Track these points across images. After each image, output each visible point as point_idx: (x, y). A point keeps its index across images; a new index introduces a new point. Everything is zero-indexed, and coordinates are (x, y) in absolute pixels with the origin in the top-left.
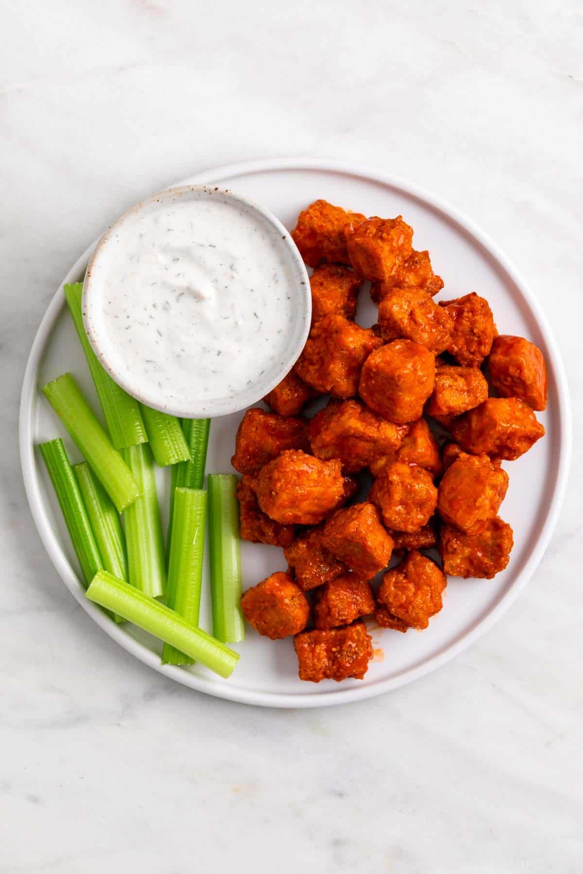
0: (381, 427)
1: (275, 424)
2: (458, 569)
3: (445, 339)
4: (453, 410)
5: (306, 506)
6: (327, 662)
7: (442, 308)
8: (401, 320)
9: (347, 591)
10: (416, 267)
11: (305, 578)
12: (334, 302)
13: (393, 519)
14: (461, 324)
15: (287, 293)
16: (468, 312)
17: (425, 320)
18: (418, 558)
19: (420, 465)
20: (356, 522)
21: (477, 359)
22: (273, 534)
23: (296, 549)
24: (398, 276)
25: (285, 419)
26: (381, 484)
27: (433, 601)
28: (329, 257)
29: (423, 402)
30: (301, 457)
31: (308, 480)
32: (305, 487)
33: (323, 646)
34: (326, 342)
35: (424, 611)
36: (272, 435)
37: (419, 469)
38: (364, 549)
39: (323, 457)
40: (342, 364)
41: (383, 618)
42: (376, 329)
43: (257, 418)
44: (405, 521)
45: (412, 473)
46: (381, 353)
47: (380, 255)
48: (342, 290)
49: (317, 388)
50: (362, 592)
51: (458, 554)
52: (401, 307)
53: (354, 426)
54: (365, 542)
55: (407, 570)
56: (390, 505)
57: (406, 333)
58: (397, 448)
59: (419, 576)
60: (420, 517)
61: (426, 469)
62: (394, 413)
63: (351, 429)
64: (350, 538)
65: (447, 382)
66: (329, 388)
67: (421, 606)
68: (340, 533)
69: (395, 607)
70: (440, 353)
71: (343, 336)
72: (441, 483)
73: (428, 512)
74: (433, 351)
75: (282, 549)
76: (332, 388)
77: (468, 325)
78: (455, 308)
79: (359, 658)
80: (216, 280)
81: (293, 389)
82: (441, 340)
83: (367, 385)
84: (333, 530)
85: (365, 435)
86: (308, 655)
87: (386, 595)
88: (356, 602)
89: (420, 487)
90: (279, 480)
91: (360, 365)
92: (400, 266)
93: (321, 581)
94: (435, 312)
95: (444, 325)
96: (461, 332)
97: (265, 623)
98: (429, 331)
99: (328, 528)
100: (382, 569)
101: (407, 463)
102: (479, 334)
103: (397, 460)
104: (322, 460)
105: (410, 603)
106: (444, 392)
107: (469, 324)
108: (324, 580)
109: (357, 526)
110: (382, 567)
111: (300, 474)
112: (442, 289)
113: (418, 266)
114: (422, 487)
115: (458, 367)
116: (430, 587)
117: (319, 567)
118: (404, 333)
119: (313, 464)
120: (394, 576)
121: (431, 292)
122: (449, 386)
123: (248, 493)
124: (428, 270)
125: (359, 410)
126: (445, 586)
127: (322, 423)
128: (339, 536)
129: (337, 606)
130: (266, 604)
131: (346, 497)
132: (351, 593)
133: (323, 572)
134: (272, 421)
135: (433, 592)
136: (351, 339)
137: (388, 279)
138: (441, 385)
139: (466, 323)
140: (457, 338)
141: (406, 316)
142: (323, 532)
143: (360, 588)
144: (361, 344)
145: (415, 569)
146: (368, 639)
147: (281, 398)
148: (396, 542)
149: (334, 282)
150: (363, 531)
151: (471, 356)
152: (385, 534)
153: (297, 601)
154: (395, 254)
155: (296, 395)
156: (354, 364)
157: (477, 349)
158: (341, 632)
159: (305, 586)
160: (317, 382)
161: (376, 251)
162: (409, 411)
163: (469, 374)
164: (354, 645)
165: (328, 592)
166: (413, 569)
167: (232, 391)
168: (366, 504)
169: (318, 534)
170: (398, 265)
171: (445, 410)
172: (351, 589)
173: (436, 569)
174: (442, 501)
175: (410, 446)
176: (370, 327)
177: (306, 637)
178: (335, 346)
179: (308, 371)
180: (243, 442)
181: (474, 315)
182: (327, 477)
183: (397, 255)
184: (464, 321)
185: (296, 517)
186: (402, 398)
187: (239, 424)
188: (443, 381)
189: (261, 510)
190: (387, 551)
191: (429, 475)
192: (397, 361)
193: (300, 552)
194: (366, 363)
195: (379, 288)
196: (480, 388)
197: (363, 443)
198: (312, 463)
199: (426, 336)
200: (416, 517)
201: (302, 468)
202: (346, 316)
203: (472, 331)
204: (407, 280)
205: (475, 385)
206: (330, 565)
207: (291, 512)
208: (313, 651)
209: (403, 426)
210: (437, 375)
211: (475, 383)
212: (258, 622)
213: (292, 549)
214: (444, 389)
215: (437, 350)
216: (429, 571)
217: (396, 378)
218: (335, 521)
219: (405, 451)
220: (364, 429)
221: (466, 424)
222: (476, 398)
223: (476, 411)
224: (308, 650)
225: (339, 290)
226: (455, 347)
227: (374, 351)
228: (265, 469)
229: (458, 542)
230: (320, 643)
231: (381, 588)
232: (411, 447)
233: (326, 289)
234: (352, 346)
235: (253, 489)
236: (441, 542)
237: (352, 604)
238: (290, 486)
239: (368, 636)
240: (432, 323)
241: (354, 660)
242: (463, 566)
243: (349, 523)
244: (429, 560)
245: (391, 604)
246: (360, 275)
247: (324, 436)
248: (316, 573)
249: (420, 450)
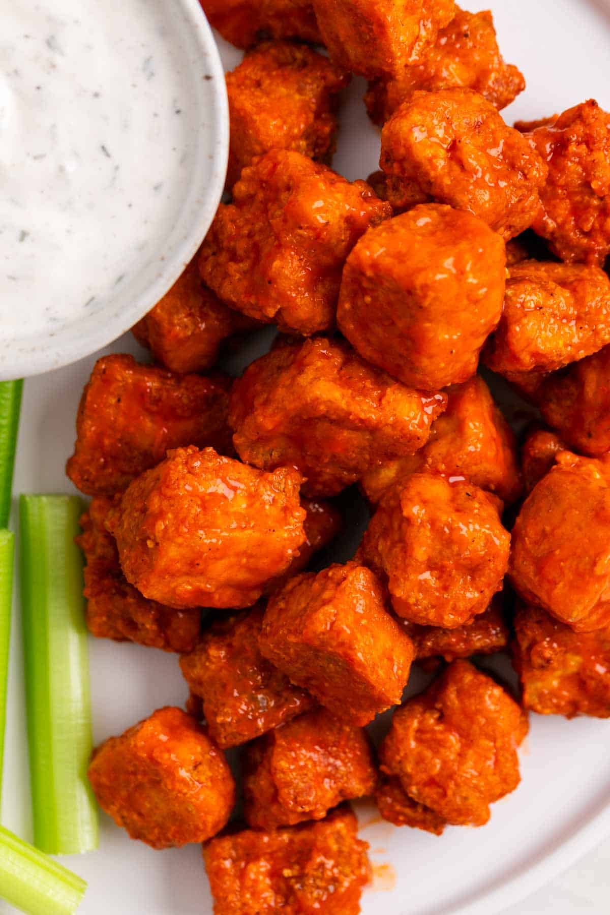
0: (387, 397)
1: (159, 390)
2: (555, 701)
3: (527, 204)
4: (544, 360)
5: (221, 570)
6: (273, 899)
7: (522, 135)
8: (430, 160)
9: (315, 751)
10: (463, 46)
11: (223, 724)
12: (285, 122)
13: (412, 601)
14: (562, 170)
15: (175, 101)
16: (579, 143)
17: (484, 161)
18: (468, 678)
19: (472, 480)
20: (330, 609)
21: (597, 248)
22: (155, 627)
23: (203, 658)
24: (425, 64)
25: (178, 377)
26: (386, 522)
27: (501, 771)
28: (277, 25)
29: (480, 341)
30: (210, 464)
31: (226, 513)
32: (219, 531)
33: (264, 866)
34: (266, 211)
35: (481, 792)
36: (151, 413)
37: (470, 489)
38: (348, 665)
39: (259, 461)
40: (301, 260)
41: (392, 806)
42: (376, 182)
43: (119, 378)
44: (439, 606)
45: (453, 500)
46: (384, 234)
47: (385, 16)
48: (303, 97)
49: (246, 313)
50: (347, 750)
51: (554, 670)
52: (430, 134)
53: (325, 397)
54: (349, 652)
55: (444, 704)
56: (405, 571)
57: (442, 190)
58: (422, 443)
59: (470, 717)
60: (472, 595)
61: (486, 488)
62: (413, 369)
63: (320, 404)
64: (317, 643)
65: (531, 298)
66: (271, 312)
67: (474, 781)
68: (296, 632)
69: (417, 784)
70: (517, 234)
71: (300, 198)
72: (519, 520)
73: (489, 585)
74: (502, 229)
75: (177, 656)
76: (279, 313)
77: (578, 173)
78: (548, 135)
79: (342, 890)
80: (16, 72)
81: (198, 314)
82: (520, 206)
83: (354, 306)
84: (280, 623)
85: (351, 417)
86: (230, 883)
87: (398, 758)
88: (333, 772)
89: (471, 530)
90: (161, 515)
91: (340, 262)
92: (428, 43)
93: (258, 729)
94: (505, 144)
95: (526, 172)
96: (562, 187)
97: (140, 814)
98: (492, 185)
99: (271, 616)
100: (389, 707)
101: (443, 475)
102: (602, 192)
103: (420, 470)
104: (258, 468)
105: (451, 777)
106: (525, 321)
107: (580, 169)
108: (264, 728)
109: (334, 619)
110: (388, 705)
111: (207, 502)
112: (522, 93)
113: (470, 44)
114: (475, 530)
115: (557, 265)
116: (494, 740)
117: (253, 699)
118: (435, 191)
119: (238, 480)
120: (416, 717)
121: (497, 100)
122: (536, 306)
123: (101, 540)
124: (492, 52)
125: (338, 360)
126: (525, 733)
127: (258, 387)
128: (292, 639)
129: (292, 783)
130: (140, 777)
131: (312, 546)
132: (323, 755)
133: (261, 711)
134: (151, 384)
135: (501, 753)
136: (319, 204)
137: (401, 72)
138: (519, 306)
139: (572, 165)
140: (553, 202)
141: (442, 153)
142: (262, 624)
143: (343, 743)
144: (341, 216)
145: (461, 701)
146: (360, 849)
147: (169, 332)
148: (420, 646)
149: (285, 80)
150: (345, 628)
151: (585, 241)
152: (396, 632)
153: (206, 772)
154: (417, 16)
155: (203, 326)
156: (327, 260)
157: (597, 225)
158: (303, 835)
159: (223, 741)
160: (245, 300)
161: (376, 8)
162: (448, 364)
163: (581, 280)
164: (330, 863)
165: (272, 753)
166: (456, 702)
167: (54, 319)
168: (353, 569)
169: (250, 627)
170: (424, 40)
171: (527, 360)
172: (324, 745)
173: (507, 700)
174: (519, 561)
175: (450, 437)
176: (365, 177)
177: (226, 846)
178: (285, 221)
179: (226, 275)
180: (91, 429)
181: (591, 150)
182: (267, 507)
183: (423, 18)
184: (569, 164)
185: (200, 593)
186: (431, 335)
187: (81, 391)
188: (523, 296)
189: (125, 580)
190: (399, 668)
191: (491, 502)
192: (421, 252)
193: (213, 667)
194: (351, 258)
195: (385, 91)
196: (604, 312)
197: (346, 434)
198: (237, 476)
199: (485, 196)
200: (464, 596)
201: (211, 489)
202: (312, 154)
203: (587, 184)
204: (445, 74)
205: (593, 304)
206: (277, 695)
207: (189, 583)
208: (242, 875)
209: (433, 395)
210: (509, 283)
211: (592, 301)
212: (125, 814)
213: (197, 658)
214: (525, 315)
215: (509, 227)
216: (492, 707)
217: (419, 292)
218: (287, 603)
219: (440, 450)
220: (348, 403)
221: (573, 389)
222: (596, 333)
223: (594, 362)
224: (232, 873)
225: (297, 97)
226: (549, 221)
227: (370, 229)
228: (134, 488)
229: (555, 645)
230: (257, 858)
231: (389, 742)
232: (453, 441)
233: (268, 94)
234: (321, 220)
235: (110, 531)
236: (519, 646)
237: (326, 777)
238: (185, 530)
239: (360, 843)
240: (499, 167)
241: (330, 895)
242: (565, 693)
243: (316, 611)
244: (491, 682)
245: (410, 776)
246: (342, 64)
247: (260, 419)
248: (247, 713)
249: (471, 448)
